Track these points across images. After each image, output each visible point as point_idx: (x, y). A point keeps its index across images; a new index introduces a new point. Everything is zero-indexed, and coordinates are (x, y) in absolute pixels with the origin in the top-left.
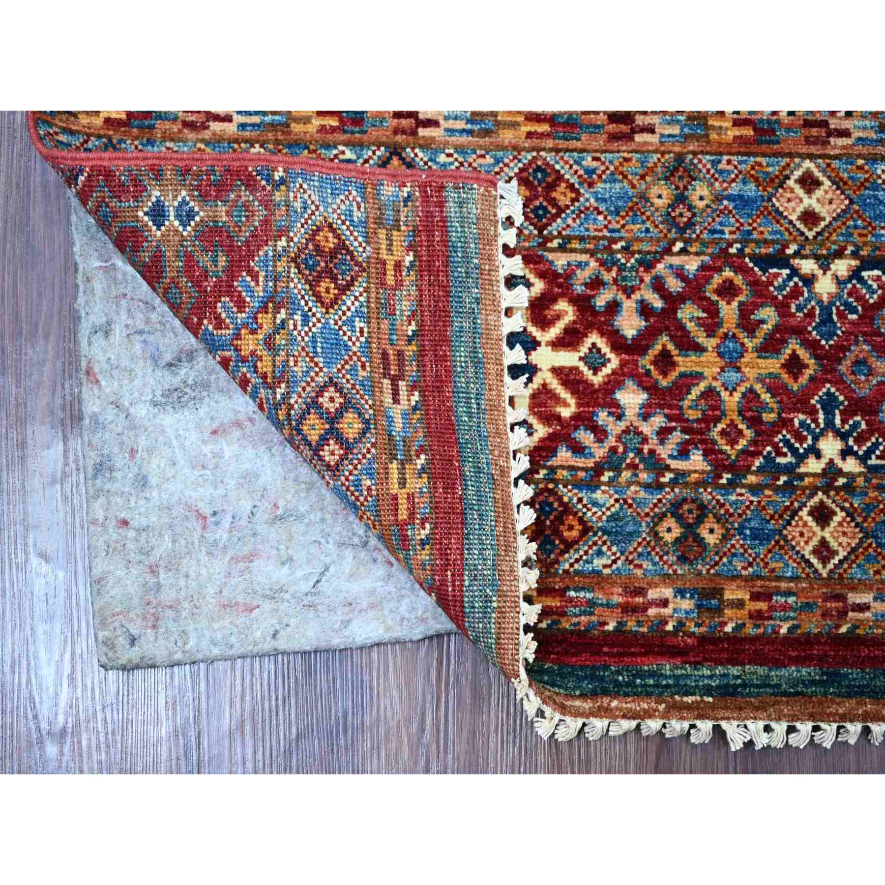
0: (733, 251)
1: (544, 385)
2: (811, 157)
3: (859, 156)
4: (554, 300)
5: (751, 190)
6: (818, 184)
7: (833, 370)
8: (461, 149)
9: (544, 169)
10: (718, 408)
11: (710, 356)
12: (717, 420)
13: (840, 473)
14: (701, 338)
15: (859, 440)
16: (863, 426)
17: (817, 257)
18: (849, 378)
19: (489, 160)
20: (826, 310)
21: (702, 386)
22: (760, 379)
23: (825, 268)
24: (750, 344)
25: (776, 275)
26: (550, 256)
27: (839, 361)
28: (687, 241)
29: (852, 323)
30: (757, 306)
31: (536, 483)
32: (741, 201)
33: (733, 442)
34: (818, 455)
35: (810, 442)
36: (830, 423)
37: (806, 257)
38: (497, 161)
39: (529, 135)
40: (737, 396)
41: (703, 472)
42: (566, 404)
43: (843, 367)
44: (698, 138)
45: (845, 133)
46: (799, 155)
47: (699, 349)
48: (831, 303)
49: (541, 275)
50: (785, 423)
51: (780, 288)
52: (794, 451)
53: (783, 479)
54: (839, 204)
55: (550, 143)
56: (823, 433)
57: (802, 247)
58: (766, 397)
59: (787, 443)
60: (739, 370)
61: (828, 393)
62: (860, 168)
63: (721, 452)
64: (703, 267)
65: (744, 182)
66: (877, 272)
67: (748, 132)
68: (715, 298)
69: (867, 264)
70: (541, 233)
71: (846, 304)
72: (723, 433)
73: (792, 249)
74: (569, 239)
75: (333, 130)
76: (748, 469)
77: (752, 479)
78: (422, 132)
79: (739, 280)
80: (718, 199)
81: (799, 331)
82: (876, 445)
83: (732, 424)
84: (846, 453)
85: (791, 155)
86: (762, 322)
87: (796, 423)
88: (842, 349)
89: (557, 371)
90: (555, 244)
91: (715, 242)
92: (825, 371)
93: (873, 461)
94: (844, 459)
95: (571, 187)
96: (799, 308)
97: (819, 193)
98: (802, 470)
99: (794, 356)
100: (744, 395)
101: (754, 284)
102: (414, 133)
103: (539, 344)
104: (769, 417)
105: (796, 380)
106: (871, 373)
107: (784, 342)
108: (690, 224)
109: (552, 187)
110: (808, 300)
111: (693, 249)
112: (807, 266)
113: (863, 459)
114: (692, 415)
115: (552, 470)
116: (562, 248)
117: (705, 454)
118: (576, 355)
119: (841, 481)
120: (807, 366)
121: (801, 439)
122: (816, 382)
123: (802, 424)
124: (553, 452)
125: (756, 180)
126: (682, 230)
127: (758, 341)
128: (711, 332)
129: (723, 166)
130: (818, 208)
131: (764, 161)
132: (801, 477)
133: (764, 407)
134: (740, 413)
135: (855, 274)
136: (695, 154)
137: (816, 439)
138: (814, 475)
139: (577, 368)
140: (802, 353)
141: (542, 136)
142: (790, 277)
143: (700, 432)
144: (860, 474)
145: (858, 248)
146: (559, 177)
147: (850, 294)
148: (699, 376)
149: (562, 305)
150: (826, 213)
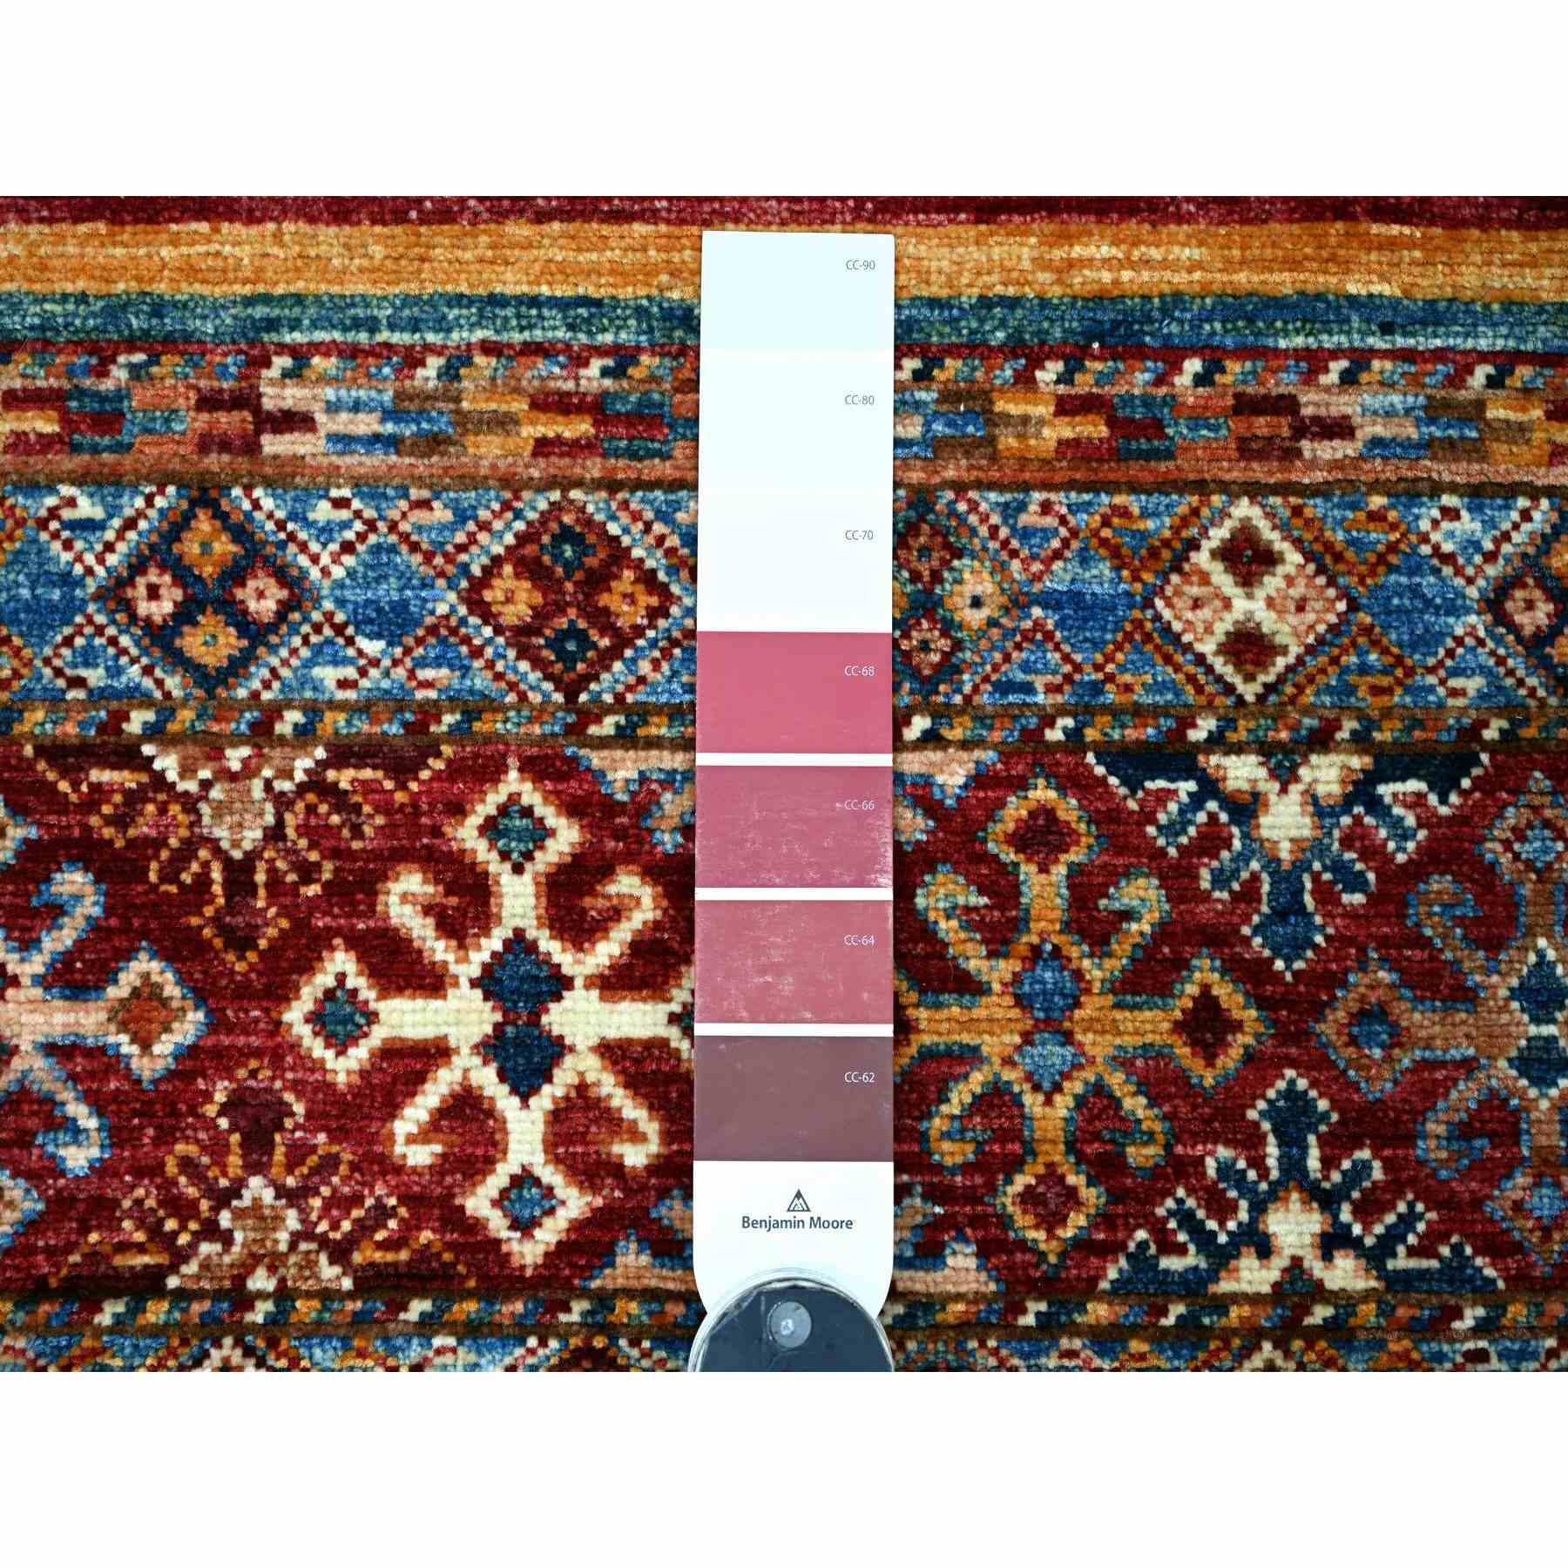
0: (1054, 735)
1: (582, 1088)
2: (1255, 491)
3: (1375, 487)
4: (607, 871)
5: (1101, 577)
6: (1269, 559)
7: (1301, 1036)
8: (370, 487)
9: (584, 534)
10: (1016, 1136)
11: (997, 1006)
12: (1014, 1165)
13: (1319, 1292)
14: (976, 962)
15: (1367, 1210)
16: (1377, 1173)
17: (1265, 750)
18: (1342, 1055)
19: (441, 513)
20: (1288, 880)
21: (977, 1080)
22: (1122, 1061)
23: (1285, 776)
24: (1095, 972)
25: (1163, 797)
26: (596, 759)
27: (1318, 1010)
28: (942, 714)
29: (1352, 914)
30: (1114, 876)
31: (564, 1334)
32: (1074, 605)
33: (1052, 1221)
34: (1265, 1250)
35: (1243, 1215)
36: (1293, 1168)
37: (1238, 749)
38: (462, 517)
39: (543, 447)
40: (1063, 1105)
41: (978, 1298)
42: (637, 1137)
43: (1328, 1028)
44: (969, 447)
45: (1340, 429)
46: (1224, 487)
47: (970, 987)
48: (1301, 866)
49: (573, 808)
50: (1183, 1169)
51: (1173, 830)
52: (1204, 1240)
53: (1177, 1310)
54: (1325, 613)
55: (594, 468)
56: (1276, 1194)
57: (1227, 723)
58: (1135, 1105)
59: (1187, 1219)
60: (1068, 1038)
61: (1290, 1093)
62: (1376, 517)
63: (1022, 1245)
64: (980, 779)
65: (1084, 561)
66: (1414, 785)
67: (1095, 429)
68: (1009, 855)
69: (1391, 764)
70: (571, 697)
71: (1338, 867)
72: (1028, 1198)
73: (1202, 730)
74: (643, 713)
75: (47, 443)
76: (1088, 1290)
77: (1099, 1312)
78: (273, 445)
79: (1069, 810)
80: (1018, 602)
81: (1219, 938)
82: (1408, 1221)
83: (1052, 1176)
84: (1332, 1242)
85: (1202, 487)
86: (1128, 915)
87: (1211, 1166)
88: (1326, 980)
89: (613, 1052)
90: (608, 726)
91: (1008, 714)
92: (1284, 1035)
93: (1401, 1261)
94: (1327, 1257)
95: (648, 579)
96: (1219, 880)
97: (1272, 583)
98: (1225, 1286)
99: (1206, 1000)
100: (1081, 1102)
101: (1108, 819)
102: (251, 447)
103: (568, 983)
104: (1141, 1155)
105: (1210, 1062)
106: (1398, 1038)
107: (1181, 965)
108: (949, 669)
109: (599, 580)
110: (1243, 858)
111: (956, 734)
112: (1241, 771)
113: (1375, 1257)
114: (952, 1153)
115: (604, 1300)
116: (626, 738)
117: (983, 1253)
118: (663, 1010)
119: (1320, 1313)
120: (1238, 1026)
121: (1223, 1210)
122: (1259, 1065)
123: (1225, 1170)
124: (605, 1255)
125: (1115, 553)
126: (928, 685)
127: (1116, 965)
128: (998, 939)
129: (1028, 518)
130: (1267, 621)
131: (1134, 503)
132: (1222, 1304)
133: (1130, 1129)
134: (1071, 1146)
135: (1361, 791)
136: (960, 488)
137: (1259, 1208)
138: (1254, 1299)
139: (664, 1043)
140: (1227, 994)
141: (576, 448)
142: (1197, 801)
143: (972, 1196)
144: (1367, 1296)
145: (1369, 725)
146: (618, 555)
147: (1346, 843)
148: (970, 1056)
149: (627, 883)
150: (1288, 631)
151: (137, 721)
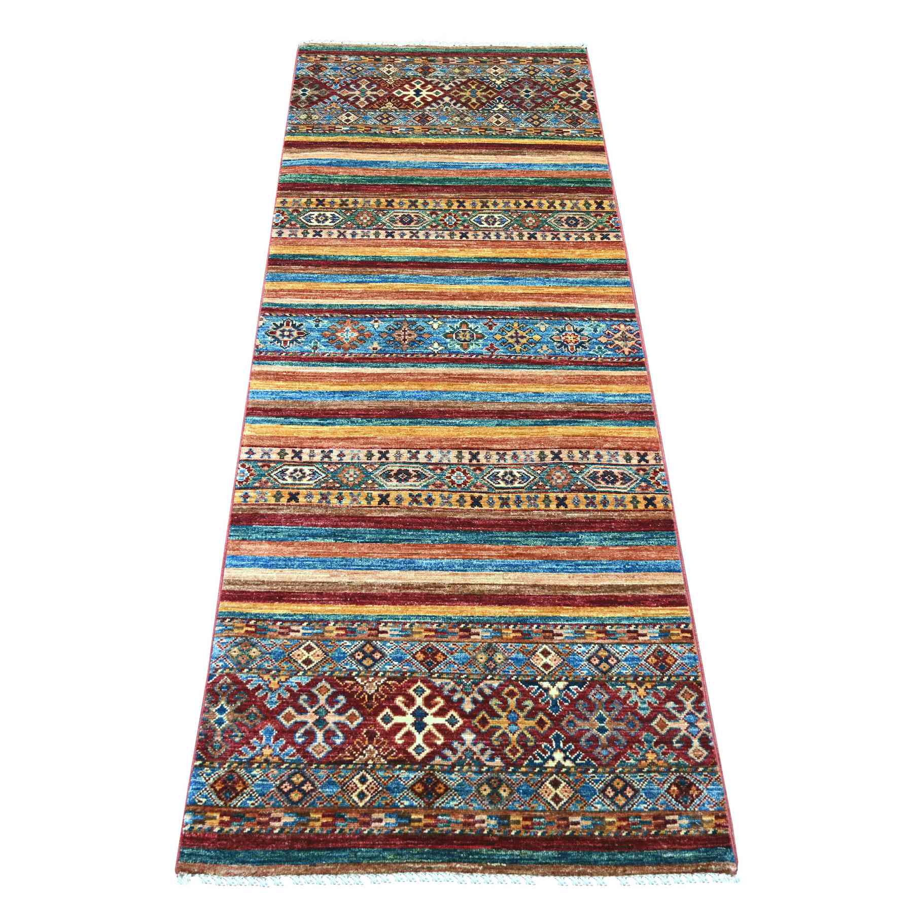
0: (513, 679)
1: (430, 731)
2: (546, 644)
3: (566, 643)
4: (435, 697)
5: (521, 656)
6: (549, 653)
7: (559, 725)
8: (395, 641)
9: (433, 648)
10: (507, 740)
11: (504, 720)
12: (507, 745)
13: (563, 766)
14: (500, 712)
15: (572, 753)
16: (573, 747)
17: (550, 681)
18: (566, 728)
19: (408, 645)
20: (555, 701)
21: (500, 732)
22: (526, 729)
23: (554, 686)
24: (521, 715)
25: (532, 689)
26: (434, 680)
27: (561, 721)
28: (494, 675)
29: (567, 706)
30: (524, 700)
31: (425, 771)
32: (517, 660)
33: (514, 754)
34: (553, 759)
35: (549, 753)
36: (558, 746)
37: (545, 681)
38: (412, 646)
39: (426, 636)
40: (516, 736)
41: (501, 766)
42: (439, 739)
43: (563, 723)
44: (498, 637)
45: (561, 635)
46: (541, 643)
47: (499, 717)
48: (557, 699)
49: (429, 687)
50: (539, 747)
51: (534, 693)
52: (542, 758)
53: (537, 769)
54: (559, 661)
55: (435, 639)
56: (555, 750)
57: (543, 677)
58: (529, 736)
59: (539, 754)
60: (517, 725)
61: (557, 734)
62: (567, 648)
63: (509, 758)
64: (500, 685)
65: (518, 653)
66: (576, 687)
67: (519, 635)
68: (506, 697)
69: (572, 683)
70: (430, 671)
71: (564, 699)
72: (510, 751)
73: (539, 678)
74: (442, 674)
75: (342, 635)
76: (521, 765)
77: (523, 769)
78: (380, 635)
79: (516, 690)
80: (507, 659)
81: (543, 710)
82: (579, 755)
83: (514, 747)
84: (565, 758)
85: (537, 643)
86: (527, 706)
87: (543, 746)
88: (562, 716)
89: (435, 726)
90: (436, 675)
91: (505, 675)
92: (555, 725)
93: (578, 761)
94: (565, 761)
95: (443, 654)
96: (543, 701)
97: (550, 657)
98: (546, 765)
99: (541, 719)
100: (519, 735)
101: (523, 692)
102: (377, 636)
103: (428, 714)
104: (530, 744)
105: (542, 729)
106: (575, 725)
107: (536, 714)
108: (495, 669)
109: (435, 654)
110: (547, 697)
111: (496, 678)
112: (546, 685)
113: (574, 761)
114: (496, 743)
115: (433, 766)
116: (439, 677)
117: (502, 759)
118: (444, 719)
119: (564, 770)
120: (547, 723)
121: (545, 753)
122: (551, 730)
123: (546, 747)
124: (433, 759)
125: (523, 652)
126: (491, 671)
127: (525, 713)
128: (504, 710)
129: (508, 647)
130: (549, 663)
131: (526, 645)
132: (546, 768)
133: (528, 740)
134: (517, 742)
135: (567, 687)
136: (496, 643)
137: (552, 753)
138: (552, 768)
139: (444, 724)
140: (545, 718)
141: (431, 636)
142: (538, 689)
143: (499, 750)
144: (572, 767)
145: (567, 677)
146: (438, 651)
147: (565, 695)
148: (499, 728)
149: (438, 699)
150: (553, 664)
151: (354, 674)
